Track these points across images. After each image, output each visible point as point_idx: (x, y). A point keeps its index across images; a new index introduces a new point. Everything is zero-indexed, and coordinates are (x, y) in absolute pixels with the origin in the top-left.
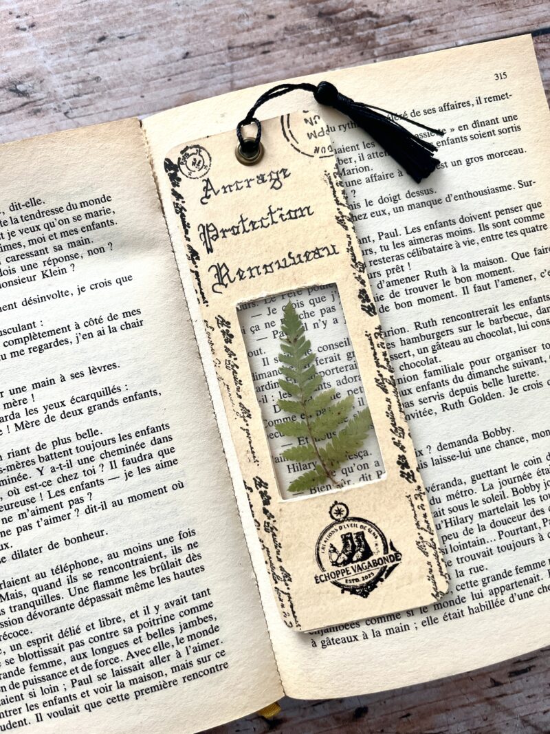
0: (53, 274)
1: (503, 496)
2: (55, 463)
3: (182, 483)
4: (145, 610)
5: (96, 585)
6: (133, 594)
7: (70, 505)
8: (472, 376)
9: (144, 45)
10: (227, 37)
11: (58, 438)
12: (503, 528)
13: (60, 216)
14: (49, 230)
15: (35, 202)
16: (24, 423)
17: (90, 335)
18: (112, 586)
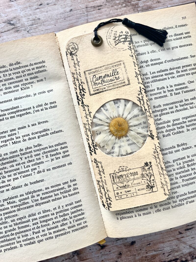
0: (25, 89)
1: (184, 167)
2: (26, 156)
3: (71, 163)
4: (58, 207)
5: (41, 199)
6: (54, 201)
7: (32, 171)
8: (173, 125)
9: (56, 7)
10: (86, 4)
11: (27, 147)
12: (184, 178)
13: (27, 68)
14: (23, 73)
15: (18, 63)
16: (15, 142)
17: (38, 111)
18: (47, 199)
